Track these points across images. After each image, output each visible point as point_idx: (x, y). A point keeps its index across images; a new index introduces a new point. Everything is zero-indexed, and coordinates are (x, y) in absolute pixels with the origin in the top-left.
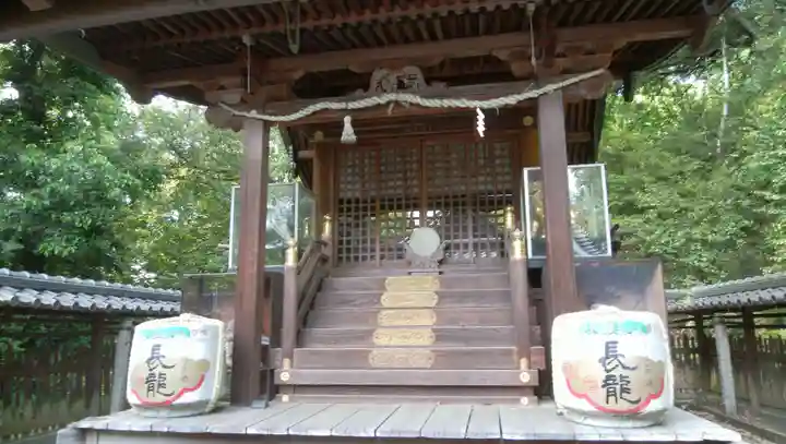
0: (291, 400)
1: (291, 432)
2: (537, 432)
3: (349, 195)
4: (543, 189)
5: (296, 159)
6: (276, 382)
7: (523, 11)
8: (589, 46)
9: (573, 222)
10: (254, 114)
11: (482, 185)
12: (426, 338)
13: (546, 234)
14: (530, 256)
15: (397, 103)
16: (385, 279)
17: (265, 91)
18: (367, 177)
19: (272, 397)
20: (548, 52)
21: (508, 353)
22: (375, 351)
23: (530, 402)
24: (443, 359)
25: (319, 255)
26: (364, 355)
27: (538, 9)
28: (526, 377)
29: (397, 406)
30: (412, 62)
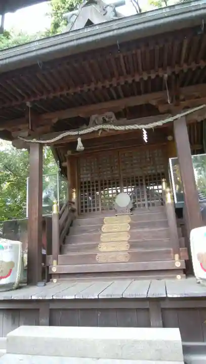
0: (57, 282)
1: (54, 298)
2: (186, 293)
3: (85, 180)
4: (180, 168)
5: (61, 166)
6: (50, 273)
7: (162, 79)
8: (197, 94)
9: (197, 184)
10: (34, 140)
11: (150, 171)
12: (125, 247)
13: (183, 191)
14: (176, 202)
15: (103, 130)
16: (103, 219)
17: (39, 129)
18: (93, 171)
19: (48, 281)
20: (176, 99)
21: (168, 252)
22: (99, 255)
23: (182, 277)
24: (134, 257)
25: (70, 208)
26: (93, 256)
27: (169, 77)
28: (178, 264)
29: (111, 282)
30: (109, 110)
